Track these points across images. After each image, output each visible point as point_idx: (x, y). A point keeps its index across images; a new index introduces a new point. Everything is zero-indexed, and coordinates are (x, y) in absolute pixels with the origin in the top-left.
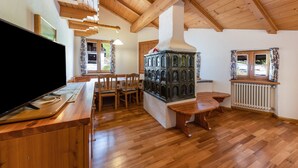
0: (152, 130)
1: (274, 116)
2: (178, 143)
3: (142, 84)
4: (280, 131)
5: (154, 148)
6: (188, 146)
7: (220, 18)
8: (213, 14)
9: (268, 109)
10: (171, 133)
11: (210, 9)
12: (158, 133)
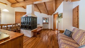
0: (27, 39)
1: (48, 29)
2: (35, 39)
3: (19, 27)
4: (49, 31)
5: (30, 42)
6: (37, 38)
7: (41, 10)
8: (40, 9)
9: (47, 28)
10: (33, 38)
11: (40, 8)
12: (29, 39)
